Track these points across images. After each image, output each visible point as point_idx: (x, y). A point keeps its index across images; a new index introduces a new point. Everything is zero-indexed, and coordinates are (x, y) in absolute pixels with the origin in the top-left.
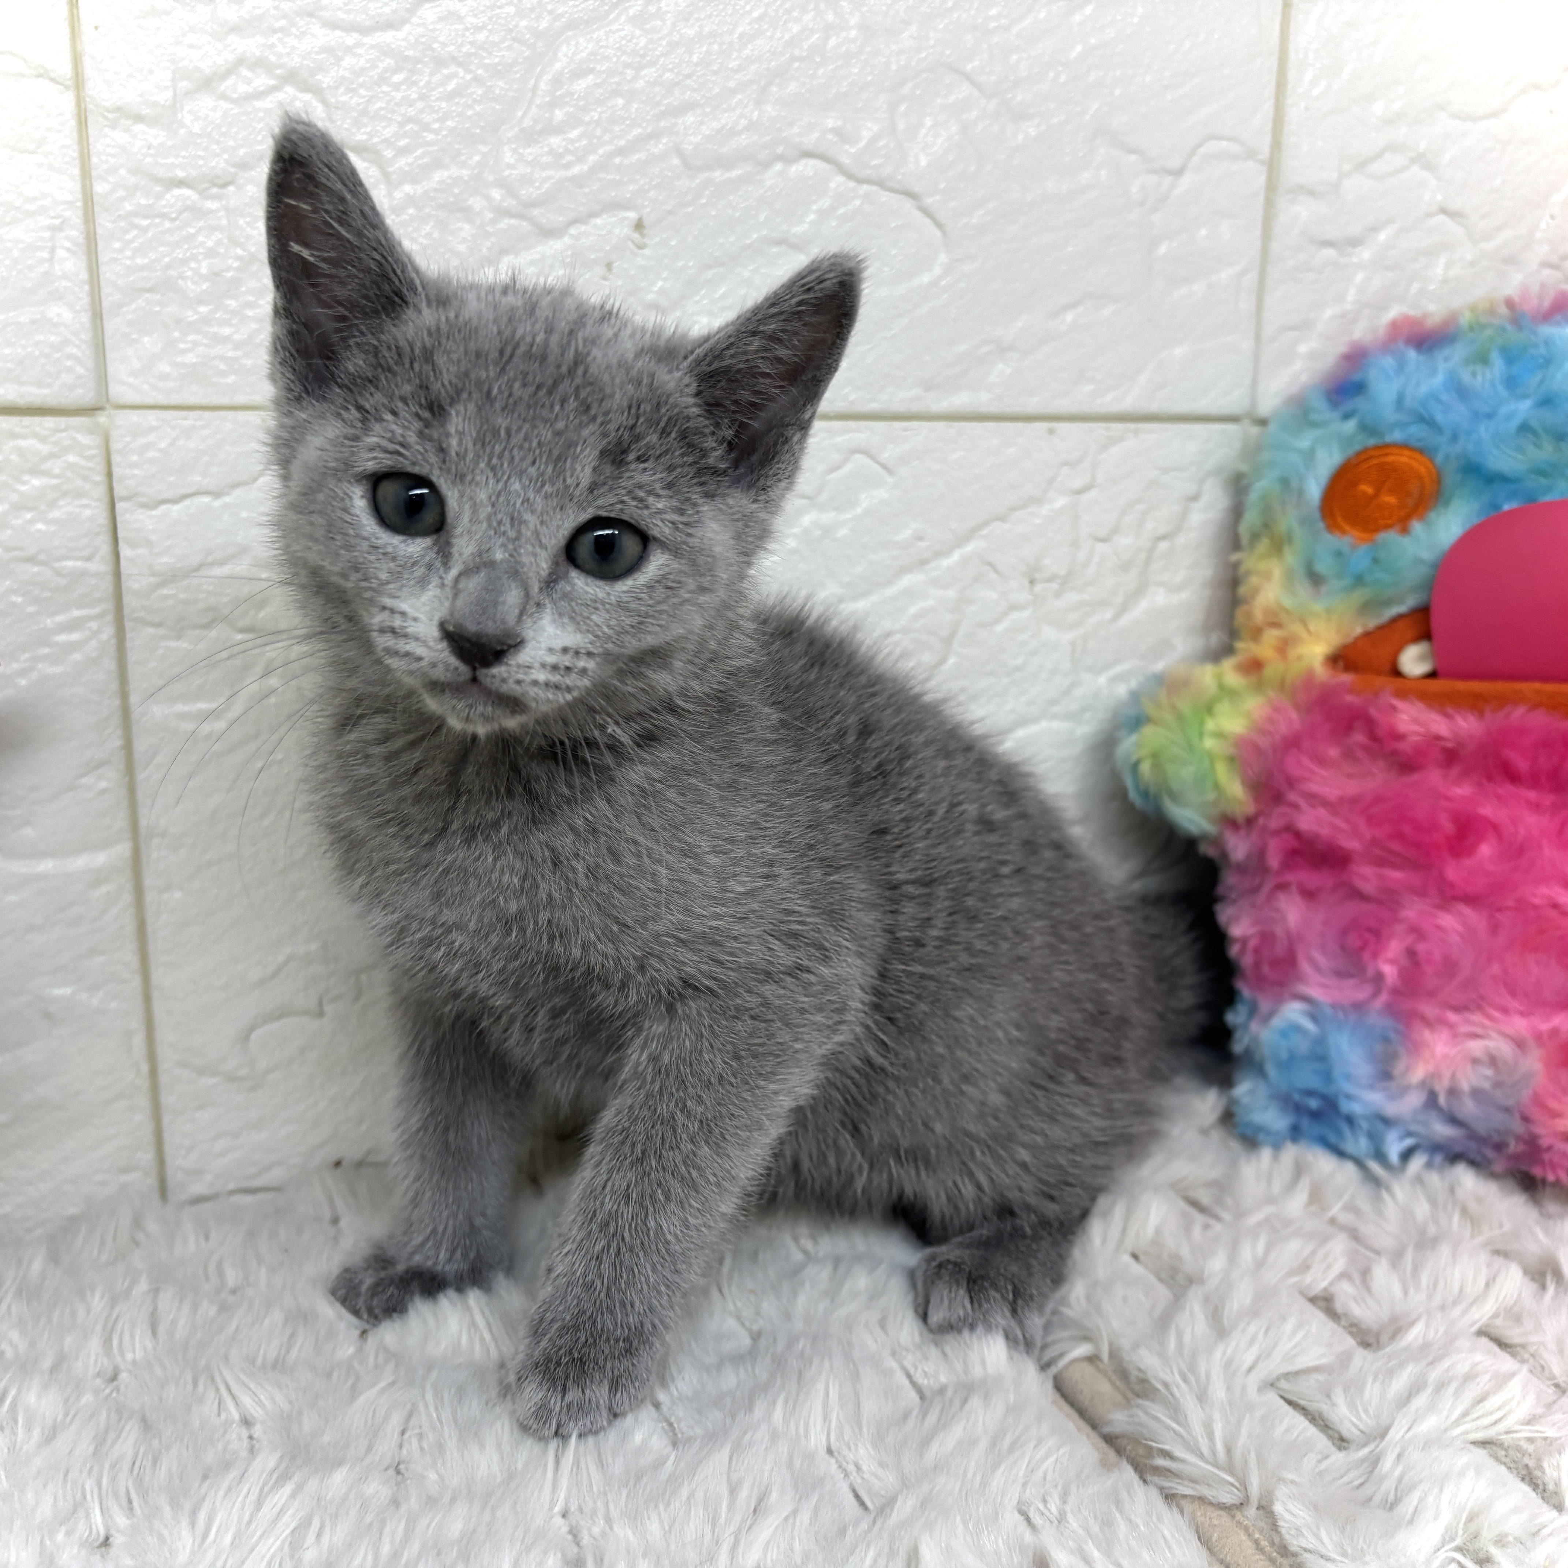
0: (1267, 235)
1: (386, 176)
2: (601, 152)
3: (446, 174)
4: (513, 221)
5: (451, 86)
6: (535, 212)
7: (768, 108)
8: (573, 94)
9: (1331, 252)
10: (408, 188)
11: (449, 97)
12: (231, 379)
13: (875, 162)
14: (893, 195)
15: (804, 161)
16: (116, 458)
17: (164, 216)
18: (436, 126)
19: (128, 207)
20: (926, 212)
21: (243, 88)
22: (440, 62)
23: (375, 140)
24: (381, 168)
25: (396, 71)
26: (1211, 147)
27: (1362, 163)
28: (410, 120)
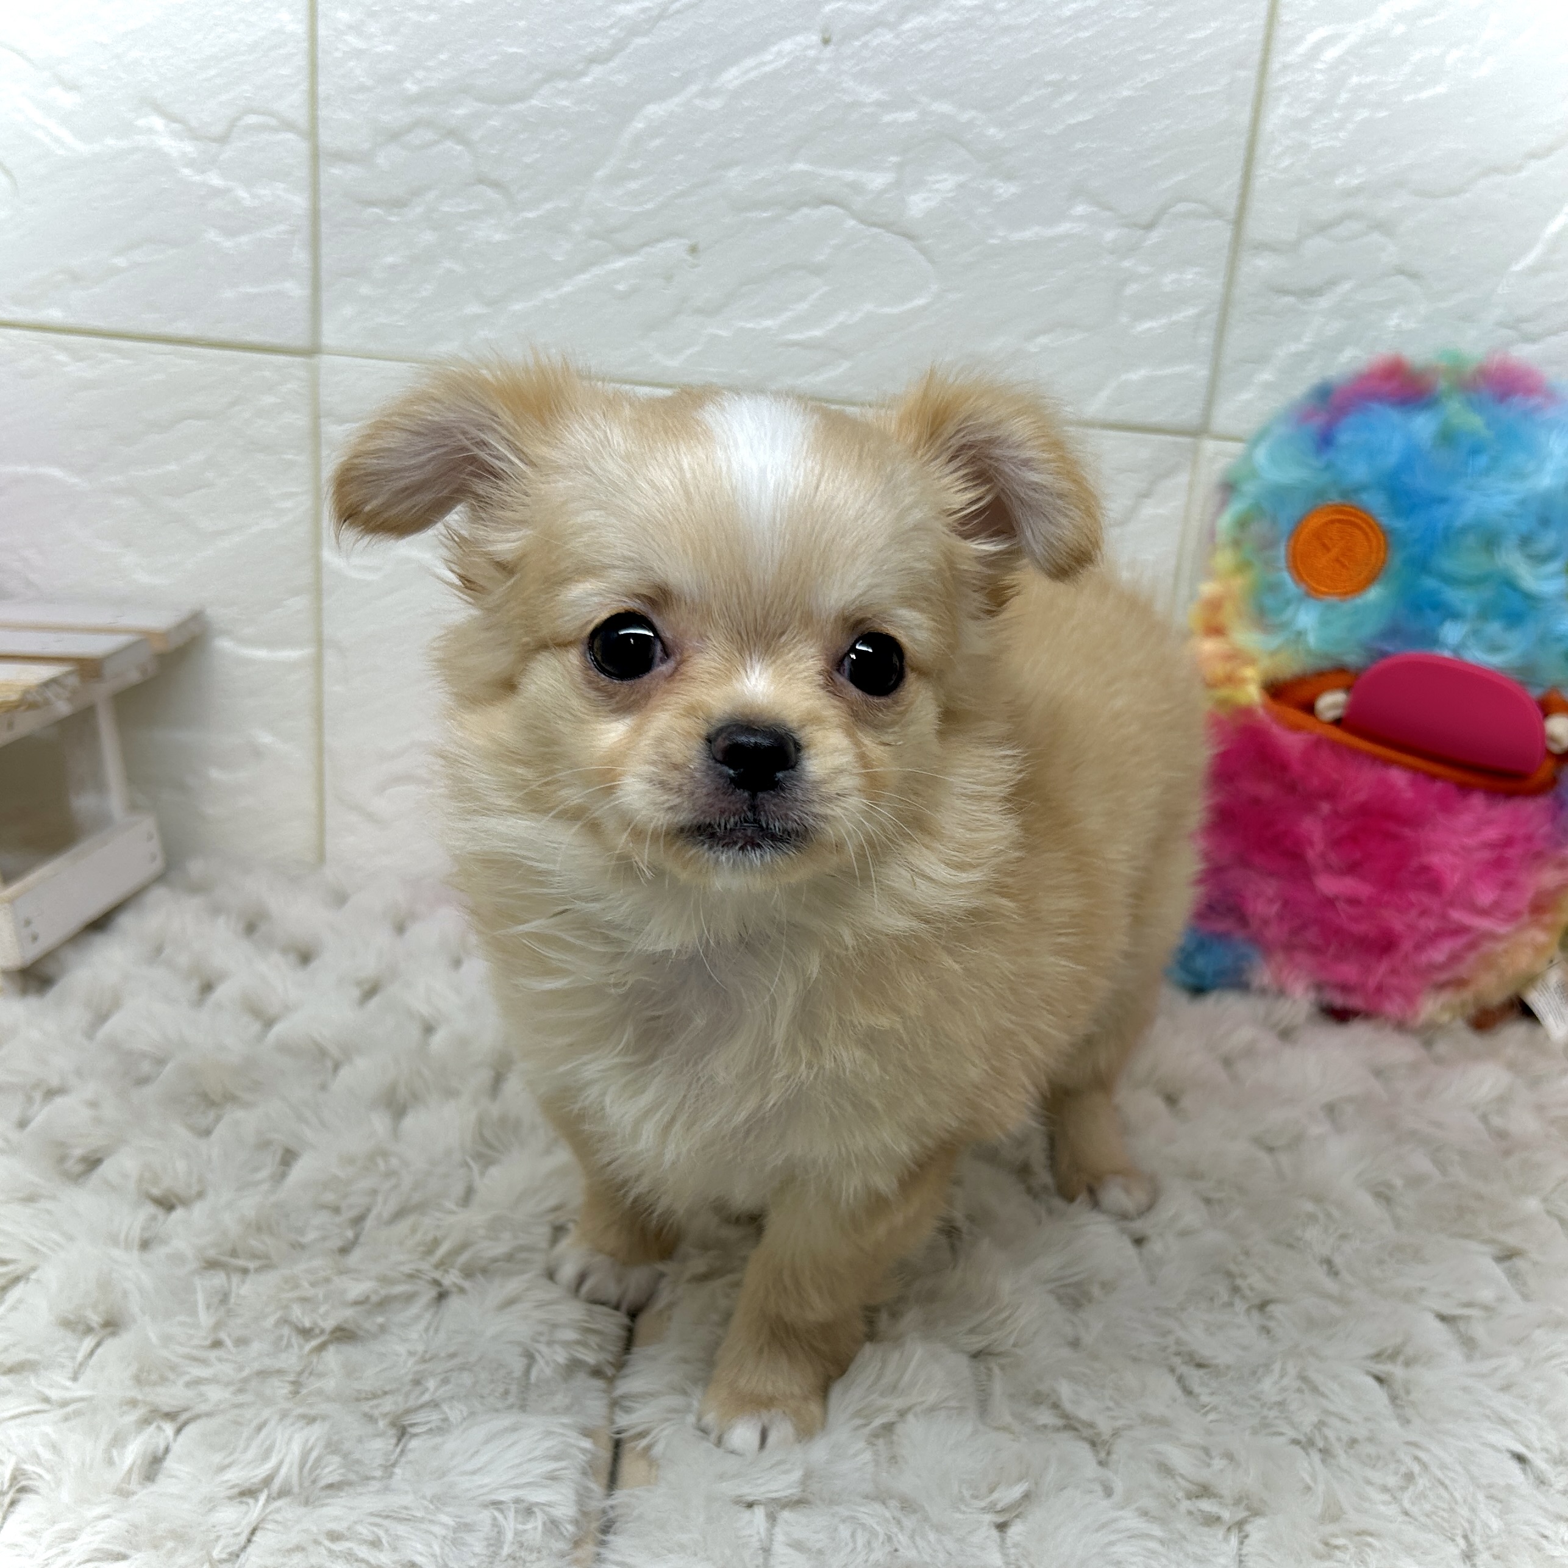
0: (1230, 282)
1: (512, 205)
2: (667, 194)
4: (599, 242)
6: (616, 236)
7: (800, 166)
8: (648, 151)
9: (1290, 300)
10: (525, 214)
11: (559, 150)
12: (398, 340)
13: (881, 211)
14: (895, 236)
15: (826, 208)
16: (320, 389)
17: (361, 226)
18: (547, 170)
19: (340, 218)
20: (923, 251)
21: (418, 141)
24: (508, 199)
25: (523, 132)
26: (1181, 207)
27: (1323, 228)
28: (529, 166)
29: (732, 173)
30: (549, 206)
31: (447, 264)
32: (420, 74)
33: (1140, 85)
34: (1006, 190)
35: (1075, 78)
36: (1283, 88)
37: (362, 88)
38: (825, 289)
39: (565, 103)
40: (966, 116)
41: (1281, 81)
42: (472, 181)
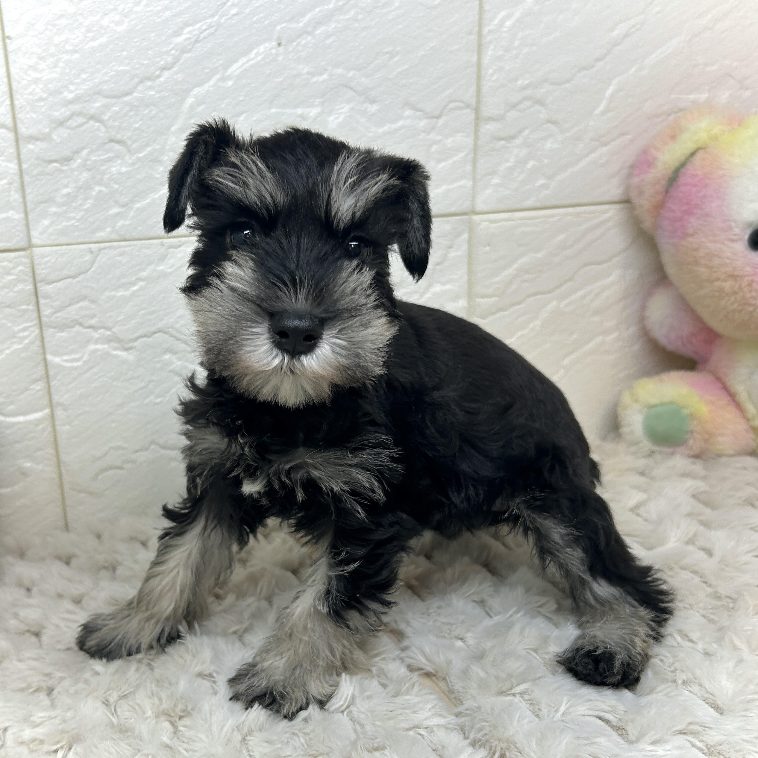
0: (476, 138)
1: (129, 151)
3: (152, 148)
5: (151, 115)
7: (274, 110)
8: (198, 112)
9: (503, 143)
10: (138, 155)
11: (151, 118)
12: (76, 233)
16: (36, 267)
17: (48, 174)
18: (147, 130)
19: (35, 172)
21: (75, 124)
22: (147, 106)
23: (125, 138)
24: (127, 148)
25: (131, 111)
26: (452, 105)
27: (514, 106)
28: (137, 129)
31: (97, 188)
32: (72, 88)
33: (428, 48)
34: (373, 108)
35: (398, 49)
36: (490, 42)
37: (41, 99)
39: (152, 93)
40: (351, 74)
41: (488, 39)
42: (107, 141)
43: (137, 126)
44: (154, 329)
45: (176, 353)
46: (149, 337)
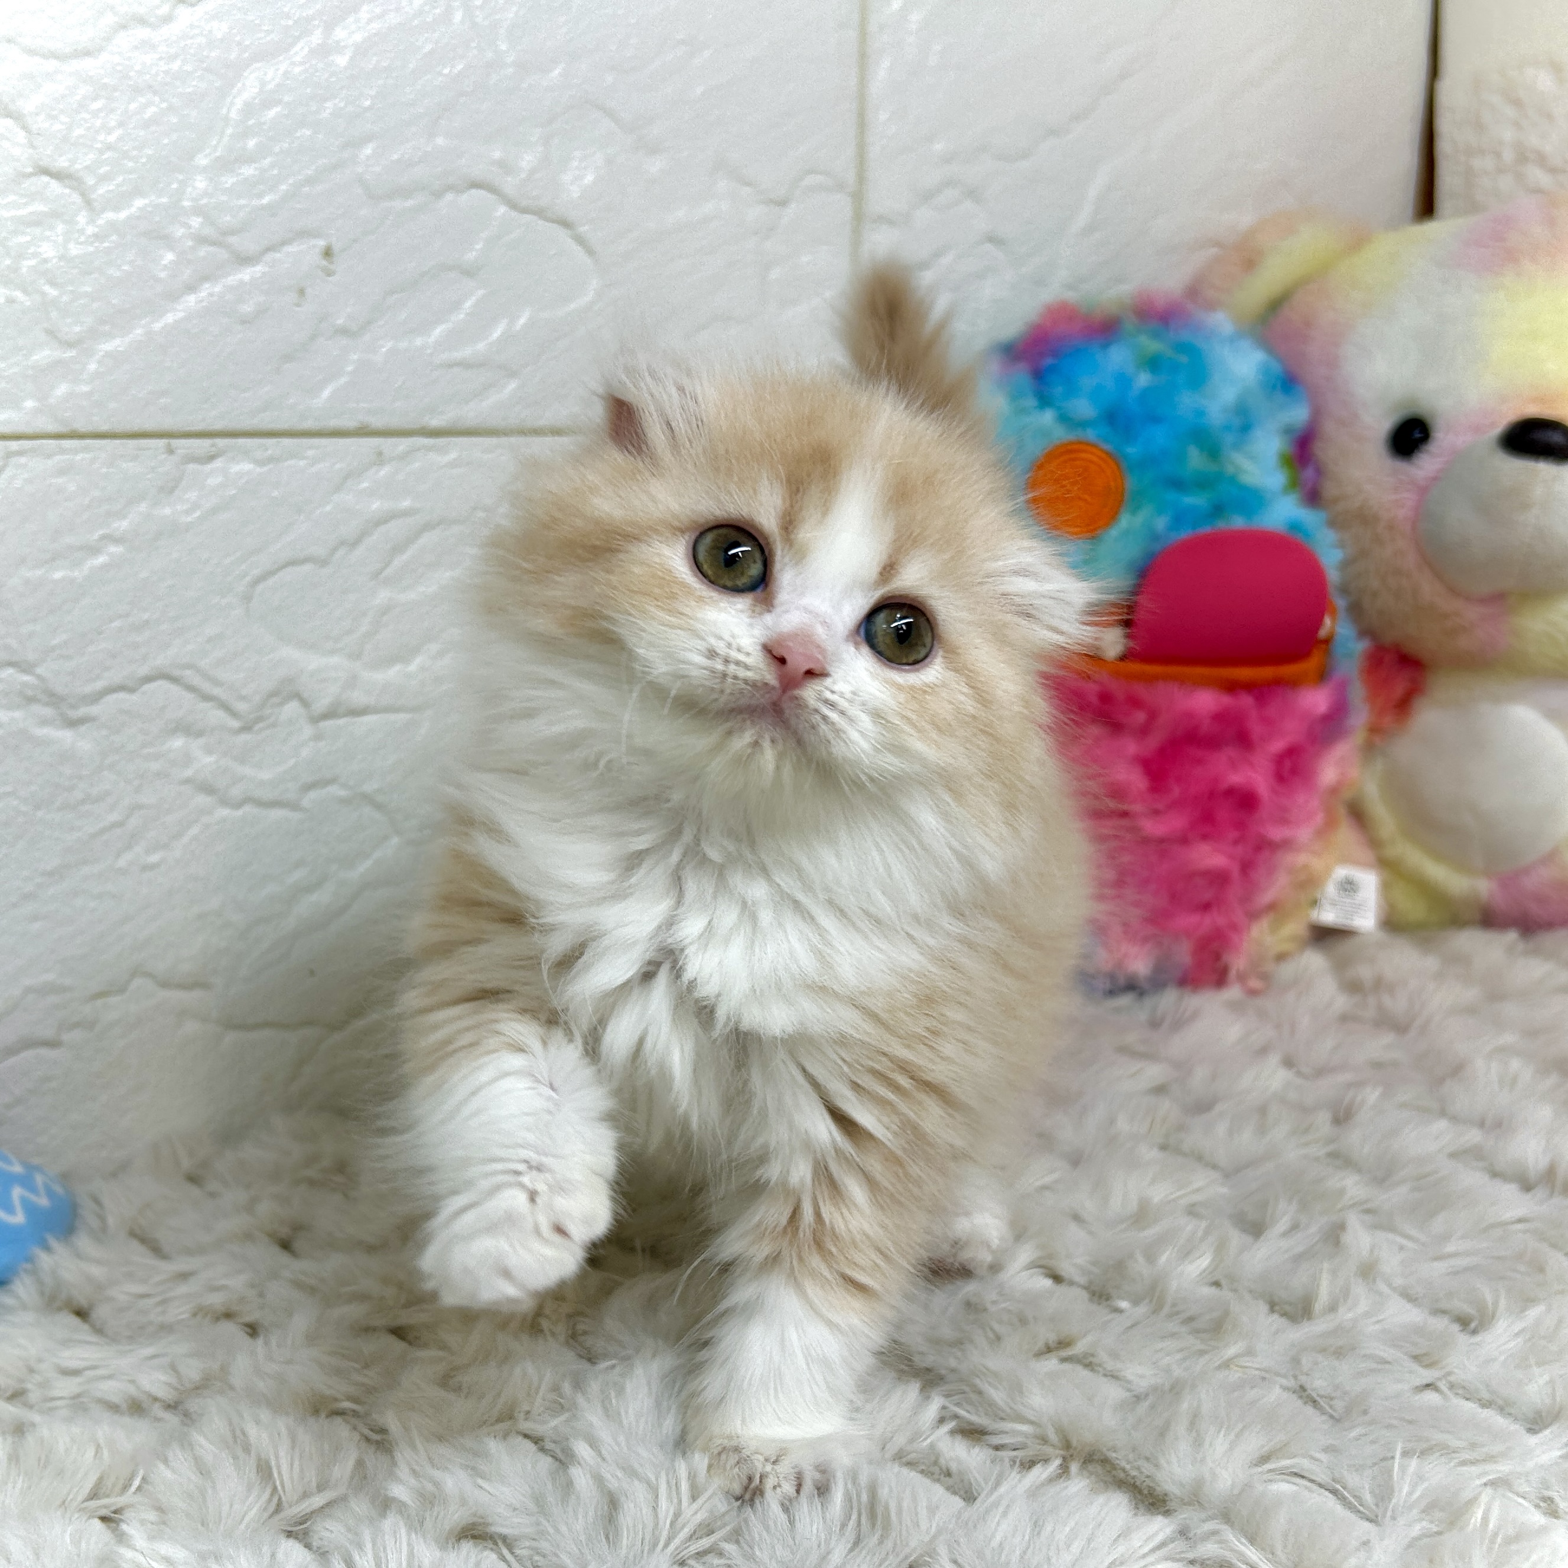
0: (856, 260)
1: (88, 203)
2: (291, 181)
3: (147, 201)
4: (211, 249)
5: (147, 116)
6: (232, 240)
7: (440, 141)
8: (264, 124)
10: (110, 215)
11: (146, 125)
13: (534, 193)
14: (550, 224)
15: (473, 191)
18: (135, 153)
20: (580, 240)
22: (137, 91)
23: (77, 166)
24: (83, 195)
25: (96, 98)
26: (810, 180)
27: (927, 197)
28: (109, 147)
29: (368, 150)
30: (139, 203)
33: (765, 44)
34: (655, 165)
36: (883, 50)
38: (481, 292)
39: (150, 58)
41: (880, 42)
42: (30, 170)
43: (112, 138)
44: (143, 670)
45: (200, 734)
46: (132, 690)
